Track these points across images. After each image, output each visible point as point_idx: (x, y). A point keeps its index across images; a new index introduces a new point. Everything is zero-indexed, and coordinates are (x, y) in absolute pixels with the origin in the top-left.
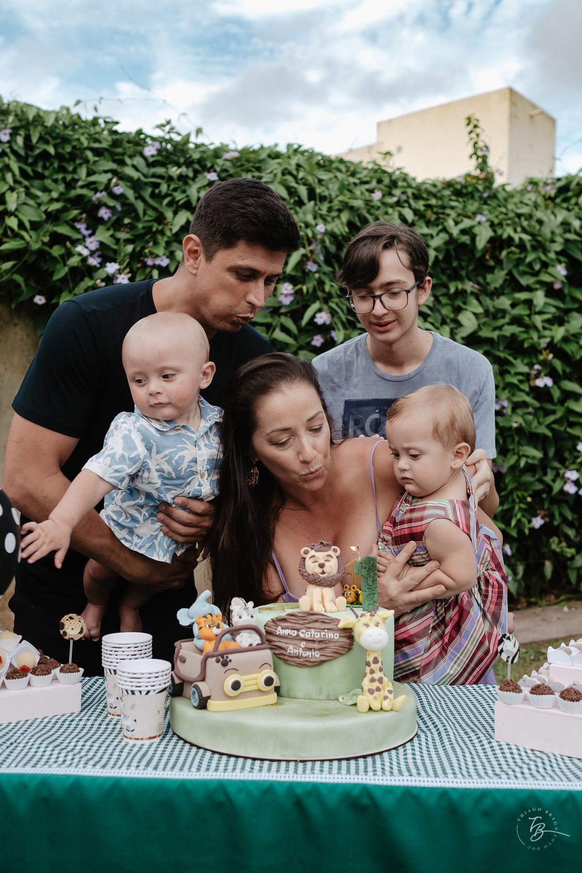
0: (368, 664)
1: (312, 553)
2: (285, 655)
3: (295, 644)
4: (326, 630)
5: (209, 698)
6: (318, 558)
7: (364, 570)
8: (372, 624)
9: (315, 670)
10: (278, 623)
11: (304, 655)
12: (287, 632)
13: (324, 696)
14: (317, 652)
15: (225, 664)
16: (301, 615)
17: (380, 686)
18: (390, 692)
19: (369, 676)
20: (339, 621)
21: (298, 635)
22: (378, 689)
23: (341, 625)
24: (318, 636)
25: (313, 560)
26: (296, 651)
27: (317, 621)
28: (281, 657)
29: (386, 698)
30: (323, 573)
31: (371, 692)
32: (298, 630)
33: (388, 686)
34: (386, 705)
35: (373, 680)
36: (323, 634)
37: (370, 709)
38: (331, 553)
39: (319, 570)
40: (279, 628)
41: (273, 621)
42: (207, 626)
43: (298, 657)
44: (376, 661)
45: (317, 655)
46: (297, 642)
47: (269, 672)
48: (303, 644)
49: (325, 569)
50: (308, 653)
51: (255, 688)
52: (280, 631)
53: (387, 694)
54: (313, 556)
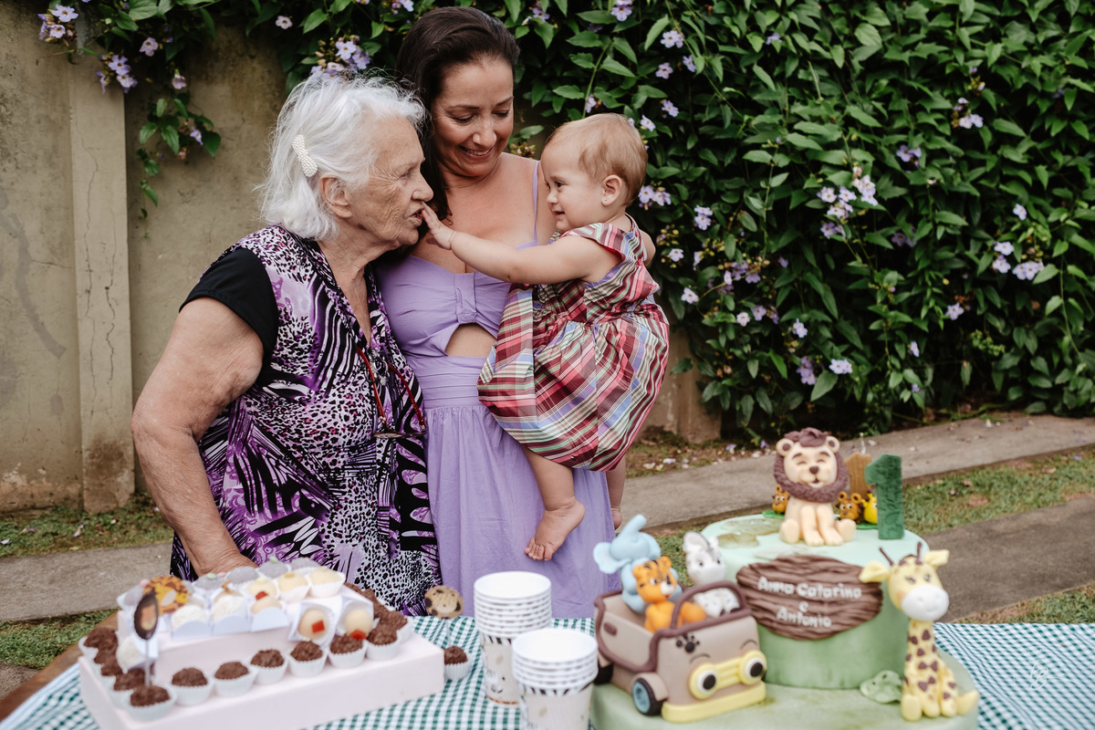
0: (914, 640)
1: (796, 448)
2: (771, 621)
3: (791, 606)
4: (841, 585)
5: (665, 700)
6: (806, 457)
7: (881, 477)
8: (920, 579)
9: (821, 645)
10: (761, 571)
11: (805, 623)
12: (776, 587)
13: (834, 683)
14: (826, 619)
15: (690, 648)
16: (799, 561)
17: (934, 675)
18: (952, 685)
19: (915, 660)
20: (859, 569)
21: (795, 592)
22: (932, 681)
23: (866, 576)
24: (828, 593)
25: (798, 459)
26: (792, 617)
27: (825, 570)
28: (768, 624)
29: (946, 696)
30: (817, 481)
31: (923, 686)
32: (795, 584)
33: (946, 674)
34: (948, 706)
35: (922, 666)
36: (836, 590)
37: (924, 714)
38: (826, 448)
39: (809, 478)
40: (763, 580)
41: (751, 567)
42: (652, 581)
43: (795, 625)
44: (926, 636)
45: (827, 623)
46: (793, 603)
47: (754, 657)
48: (803, 606)
49: (820, 475)
50: (812, 621)
51: (734, 680)
52: (763, 584)
53: (948, 689)
54: (799, 455)
